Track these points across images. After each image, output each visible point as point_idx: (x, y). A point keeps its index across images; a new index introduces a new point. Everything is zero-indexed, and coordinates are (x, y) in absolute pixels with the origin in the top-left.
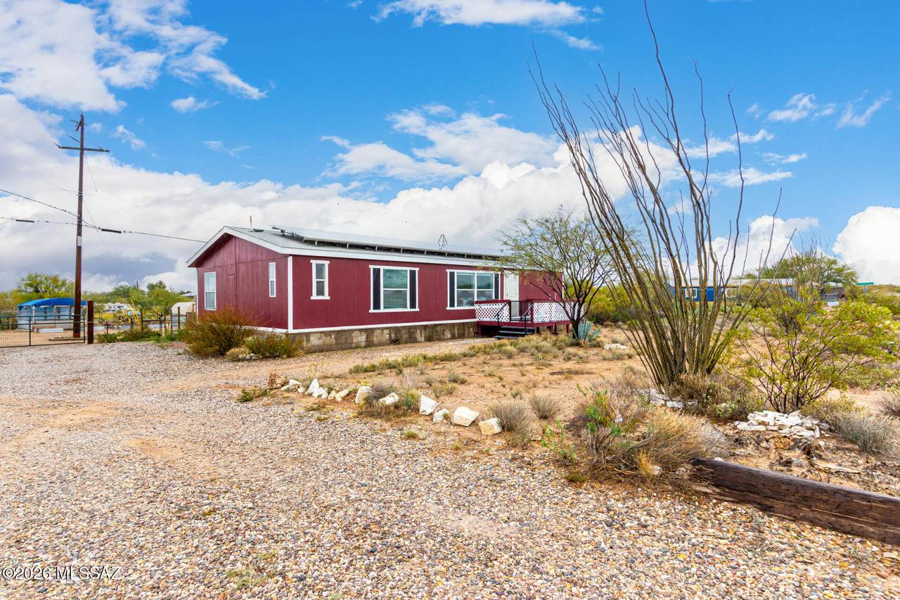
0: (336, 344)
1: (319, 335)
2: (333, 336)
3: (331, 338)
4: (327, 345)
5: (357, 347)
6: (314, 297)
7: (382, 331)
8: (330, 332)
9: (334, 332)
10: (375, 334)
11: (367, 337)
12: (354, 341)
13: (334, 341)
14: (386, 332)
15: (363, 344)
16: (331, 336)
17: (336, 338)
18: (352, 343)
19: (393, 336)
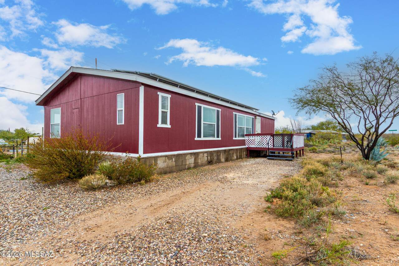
0: (176, 166)
1: (164, 158)
2: (174, 160)
3: (172, 161)
4: (170, 167)
5: (189, 168)
6: (160, 125)
7: (203, 154)
8: (172, 155)
9: (174, 155)
10: (200, 157)
11: (195, 160)
12: (187, 163)
13: (174, 163)
14: (206, 155)
15: (192, 165)
16: (172, 159)
17: (175, 161)
18: (186, 165)
19: (209, 158)
